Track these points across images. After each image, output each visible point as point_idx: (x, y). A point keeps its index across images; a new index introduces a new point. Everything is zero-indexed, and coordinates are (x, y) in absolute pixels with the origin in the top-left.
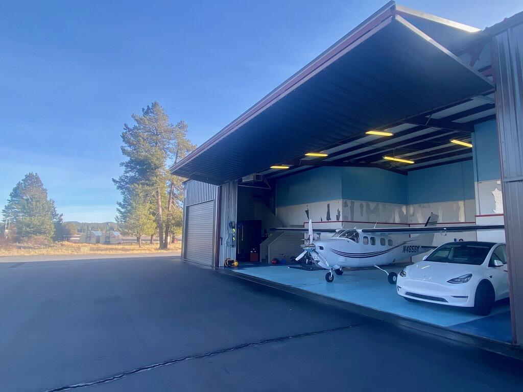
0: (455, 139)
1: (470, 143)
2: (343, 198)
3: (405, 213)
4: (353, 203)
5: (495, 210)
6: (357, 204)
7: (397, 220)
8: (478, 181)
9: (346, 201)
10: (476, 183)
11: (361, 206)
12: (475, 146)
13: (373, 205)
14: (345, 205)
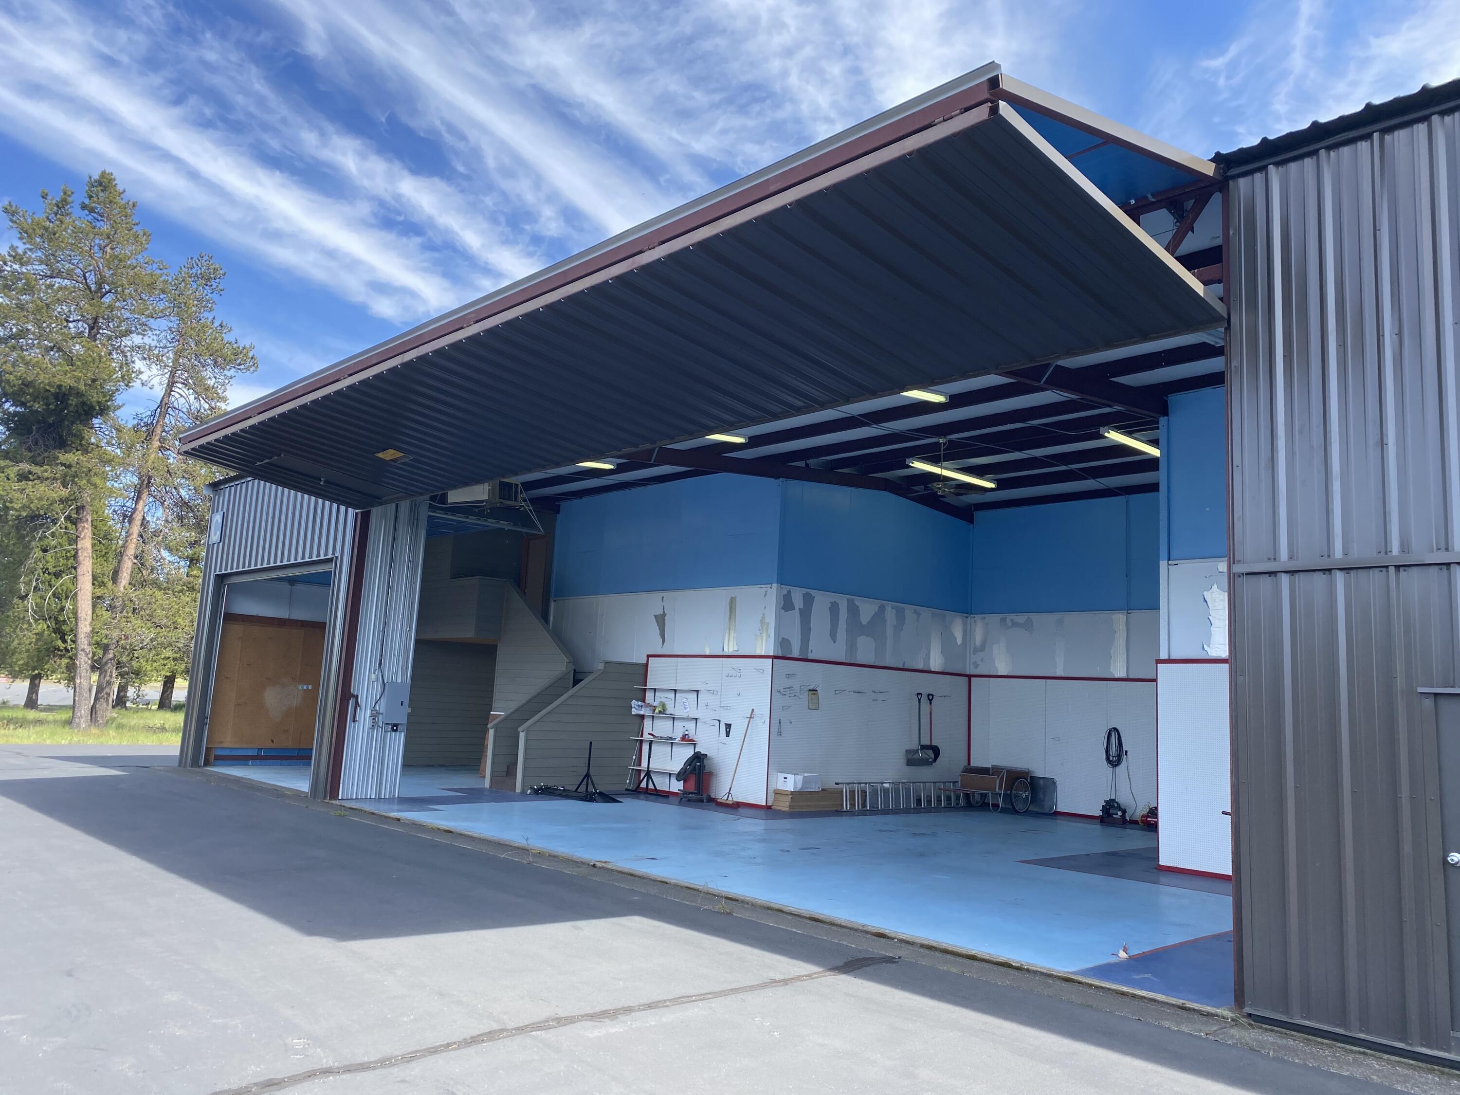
0: (1117, 429)
1: (1154, 443)
2: (781, 582)
3: (959, 641)
4: (808, 600)
5: (1209, 646)
6: (822, 601)
7: (936, 662)
8: (1169, 559)
9: (789, 592)
10: (1163, 564)
11: (834, 609)
12: (1167, 453)
13: (867, 609)
14: (786, 605)
